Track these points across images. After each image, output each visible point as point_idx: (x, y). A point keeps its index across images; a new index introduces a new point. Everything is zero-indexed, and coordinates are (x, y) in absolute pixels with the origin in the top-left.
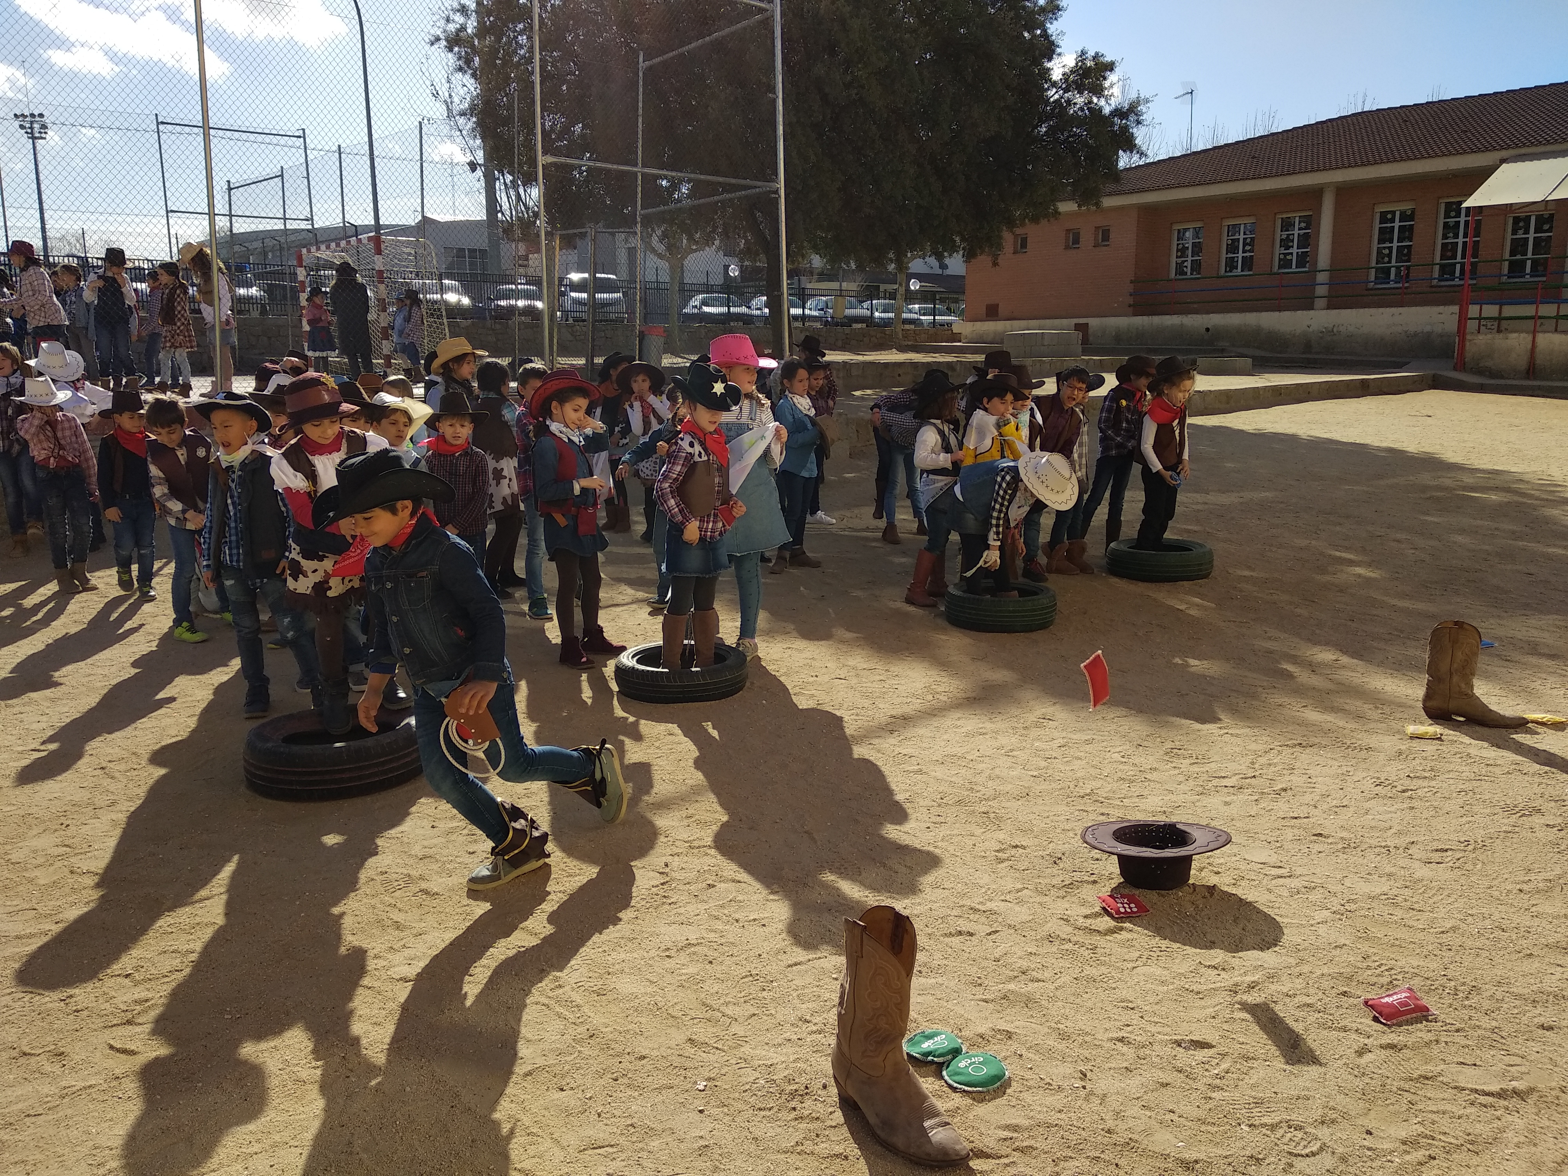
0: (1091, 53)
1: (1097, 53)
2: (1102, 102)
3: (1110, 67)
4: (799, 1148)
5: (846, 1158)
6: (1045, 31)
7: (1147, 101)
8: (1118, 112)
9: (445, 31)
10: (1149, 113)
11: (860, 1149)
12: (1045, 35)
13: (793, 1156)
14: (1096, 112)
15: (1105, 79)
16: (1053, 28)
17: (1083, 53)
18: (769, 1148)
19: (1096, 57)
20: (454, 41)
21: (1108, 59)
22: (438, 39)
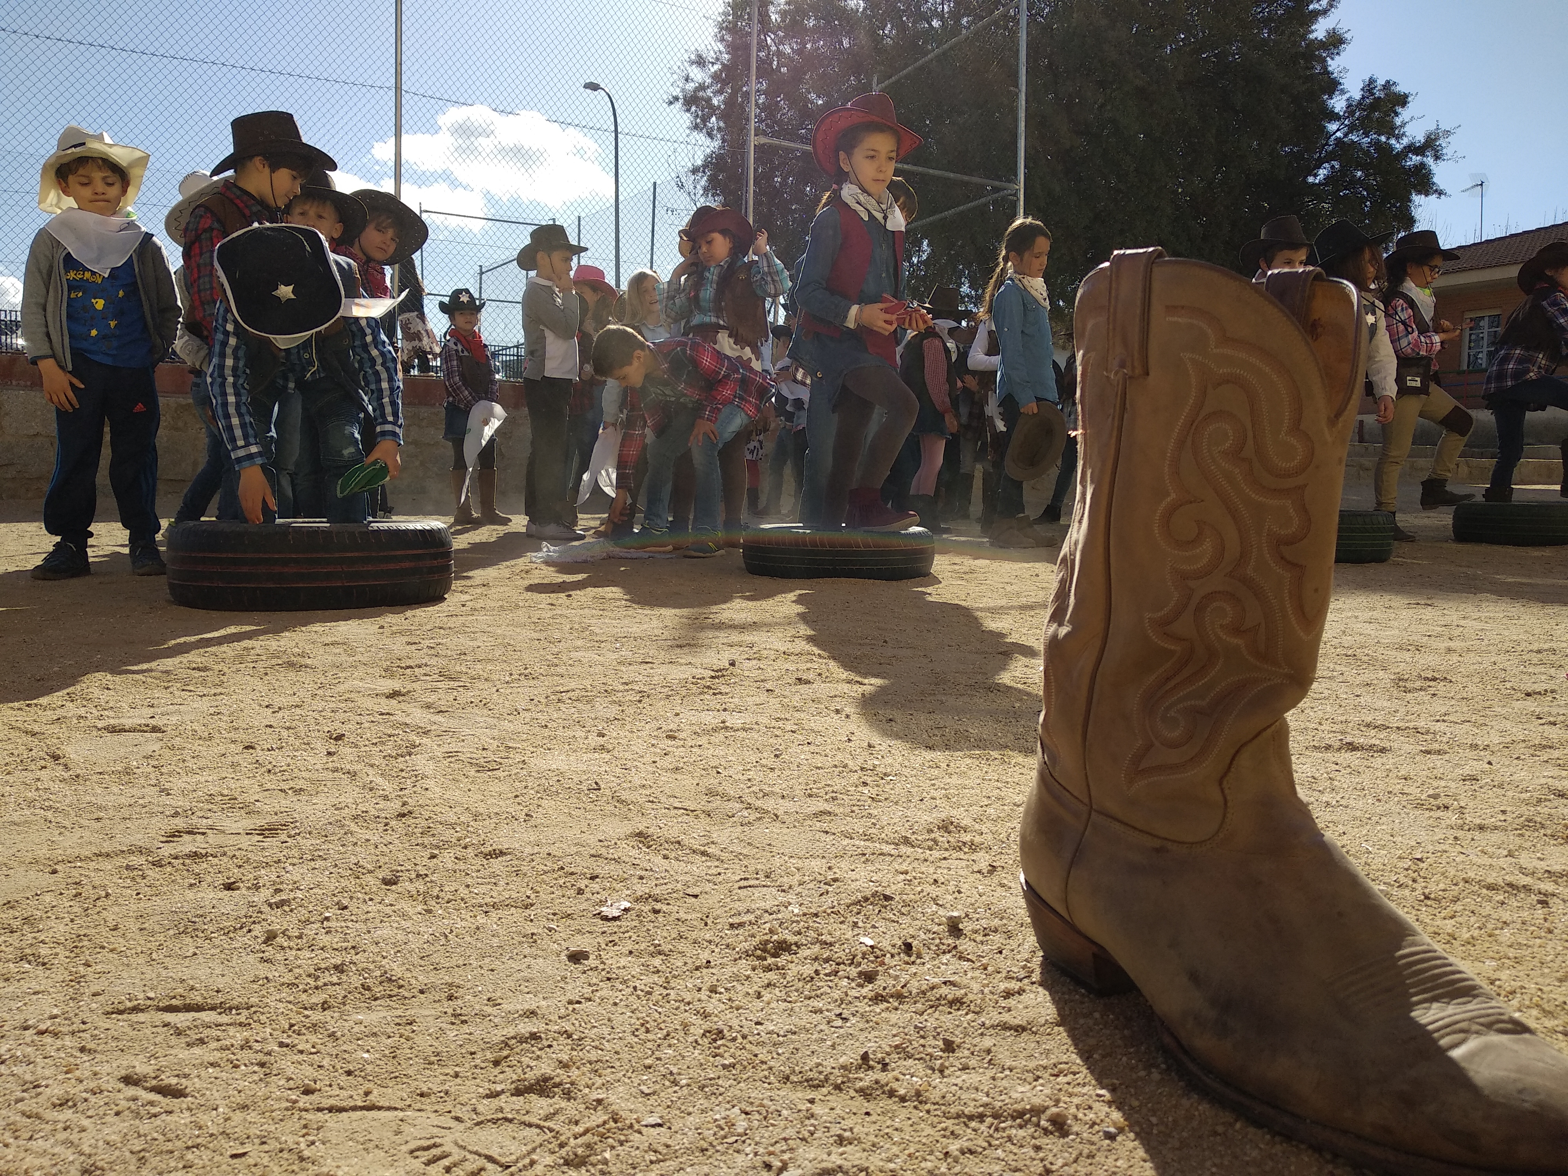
0: (1381, 82)
1: (1388, 82)
2: (1393, 141)
3: (1402, 100)
4: (867, 1079)
5: (1060, 1126)
6: (1325, 68)
7: (1448, 133)
8: (1414, 149)
9: (683, 90)
10: (1449, 146)
11: (1117, 1103)
12: (1326, 72)
13: (836, 1100)
14: (1384, 150)
15: (1397, 114)
16: (1334, 65)
17: (1372, 81)
18: (754, 1062)
19: (1388, 85)
20: (691, 101)
21: (1401, 89)
22: (676, 99)
